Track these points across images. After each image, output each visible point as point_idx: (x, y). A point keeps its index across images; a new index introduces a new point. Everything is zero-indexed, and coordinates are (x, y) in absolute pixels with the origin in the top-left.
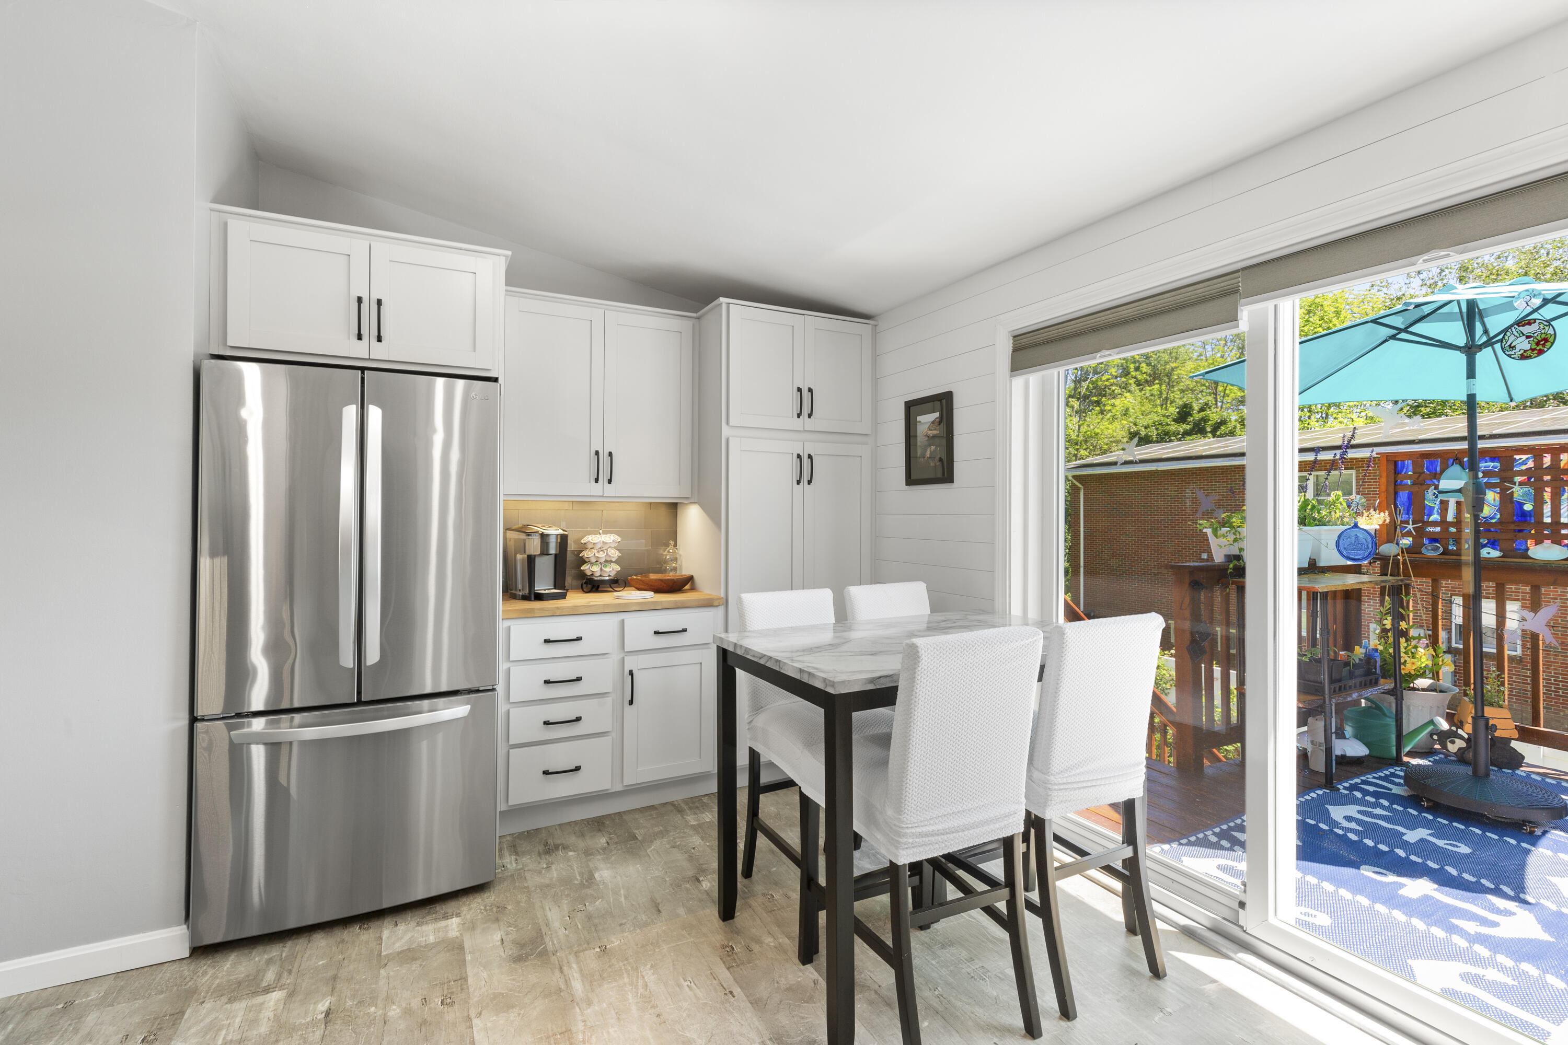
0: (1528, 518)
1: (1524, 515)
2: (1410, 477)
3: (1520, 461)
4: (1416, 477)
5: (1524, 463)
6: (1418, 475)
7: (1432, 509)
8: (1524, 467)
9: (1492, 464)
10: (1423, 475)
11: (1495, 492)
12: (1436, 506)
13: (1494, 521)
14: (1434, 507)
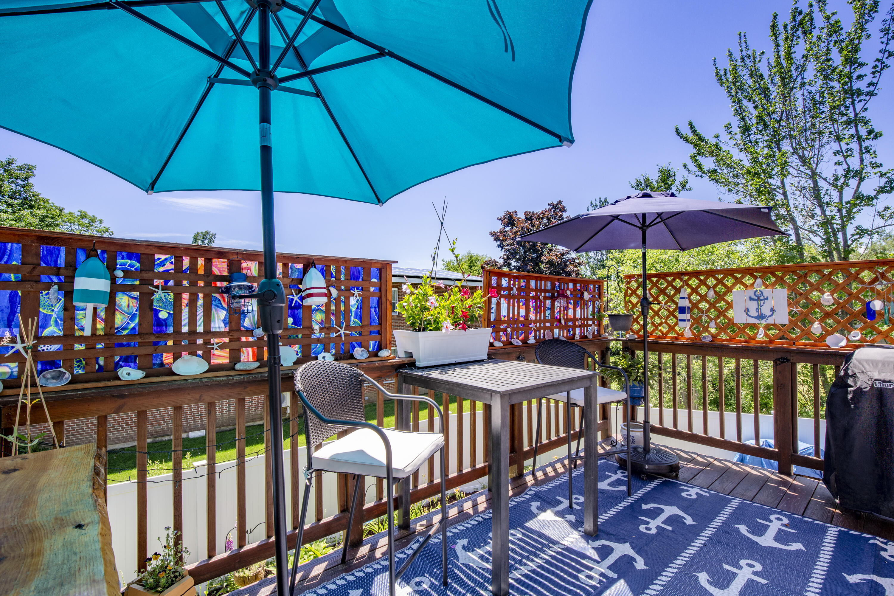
0: (164, 327)
1: (161, 324)
2: (15, 270)
3: (158, 262)
4: (29, 270)
5: (162, 264)
6: (32, 267)
7: (47, 317)
8: (161, 269)
9: (129, 262)
10: (39, 267)
11: (130, 296)
12: (53, 314)
13: (125, 332)
14: (51, 316)
